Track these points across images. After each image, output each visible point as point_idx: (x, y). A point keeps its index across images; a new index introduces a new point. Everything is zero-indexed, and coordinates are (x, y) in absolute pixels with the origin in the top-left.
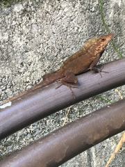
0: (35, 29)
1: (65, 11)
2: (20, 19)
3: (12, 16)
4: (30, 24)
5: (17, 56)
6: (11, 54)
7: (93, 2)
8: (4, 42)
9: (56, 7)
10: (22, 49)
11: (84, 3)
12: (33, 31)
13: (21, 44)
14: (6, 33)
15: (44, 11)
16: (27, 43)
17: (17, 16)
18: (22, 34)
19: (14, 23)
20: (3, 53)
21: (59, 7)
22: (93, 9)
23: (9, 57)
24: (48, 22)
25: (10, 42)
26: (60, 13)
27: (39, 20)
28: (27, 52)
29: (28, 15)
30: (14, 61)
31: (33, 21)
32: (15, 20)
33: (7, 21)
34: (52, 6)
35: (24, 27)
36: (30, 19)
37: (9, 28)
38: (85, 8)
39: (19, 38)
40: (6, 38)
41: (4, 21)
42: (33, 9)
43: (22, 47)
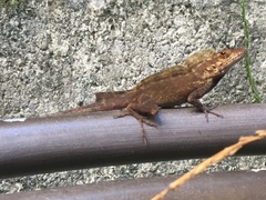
0: (118, 48)
1: (179, 31)
2: (95, 24)
3: (83, 14)
4: (111, 37)
5: (75, 87)
6: (65, 81)
7: (234, 31)
8: (59, 55)
9: (163, 19)
10: (87, 78)
11: (216, 28)
12: (114, 51)
13: (88, 67)
14: (66, 42)
15: (141, 21)
16: (99, 69)
17: (92, 17)
18: (93, 50)
19: (84, 27)
20: (52, 74)
21: (169, 23)
22: (232, 44)
23: (60, 84)
24: (145, 44)
25: (69, 59)
26: (170, 33)
27: (128, 35)
28: (95, 85)
29: (111, 21)
30: (67, 95)
31: (118, 33)
32: (87, 22)
33: (72, 20)
34: (158, 18)
35: (100, 39)
36: (113, 27)
37: (73, 33)
38: (217, 38)
39: (86, 57)
40: (64, 49)
41: (68, 20)
42: (122, 13)
43: (88, 74)
